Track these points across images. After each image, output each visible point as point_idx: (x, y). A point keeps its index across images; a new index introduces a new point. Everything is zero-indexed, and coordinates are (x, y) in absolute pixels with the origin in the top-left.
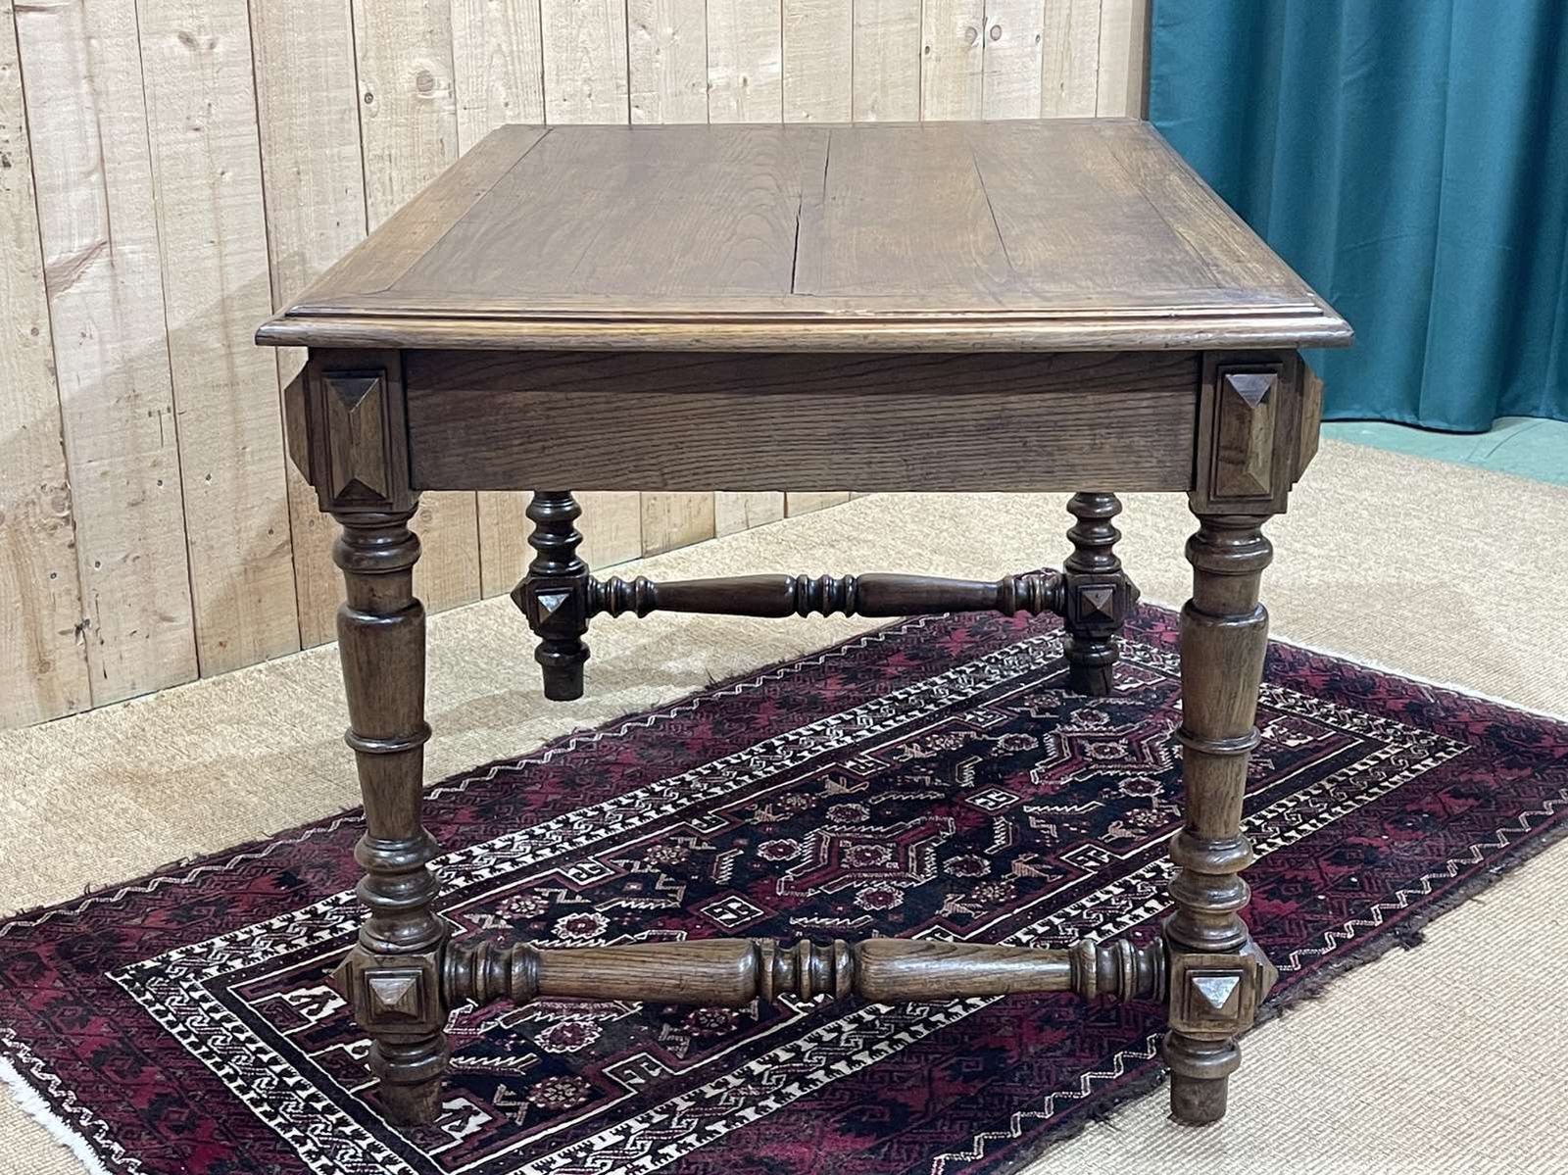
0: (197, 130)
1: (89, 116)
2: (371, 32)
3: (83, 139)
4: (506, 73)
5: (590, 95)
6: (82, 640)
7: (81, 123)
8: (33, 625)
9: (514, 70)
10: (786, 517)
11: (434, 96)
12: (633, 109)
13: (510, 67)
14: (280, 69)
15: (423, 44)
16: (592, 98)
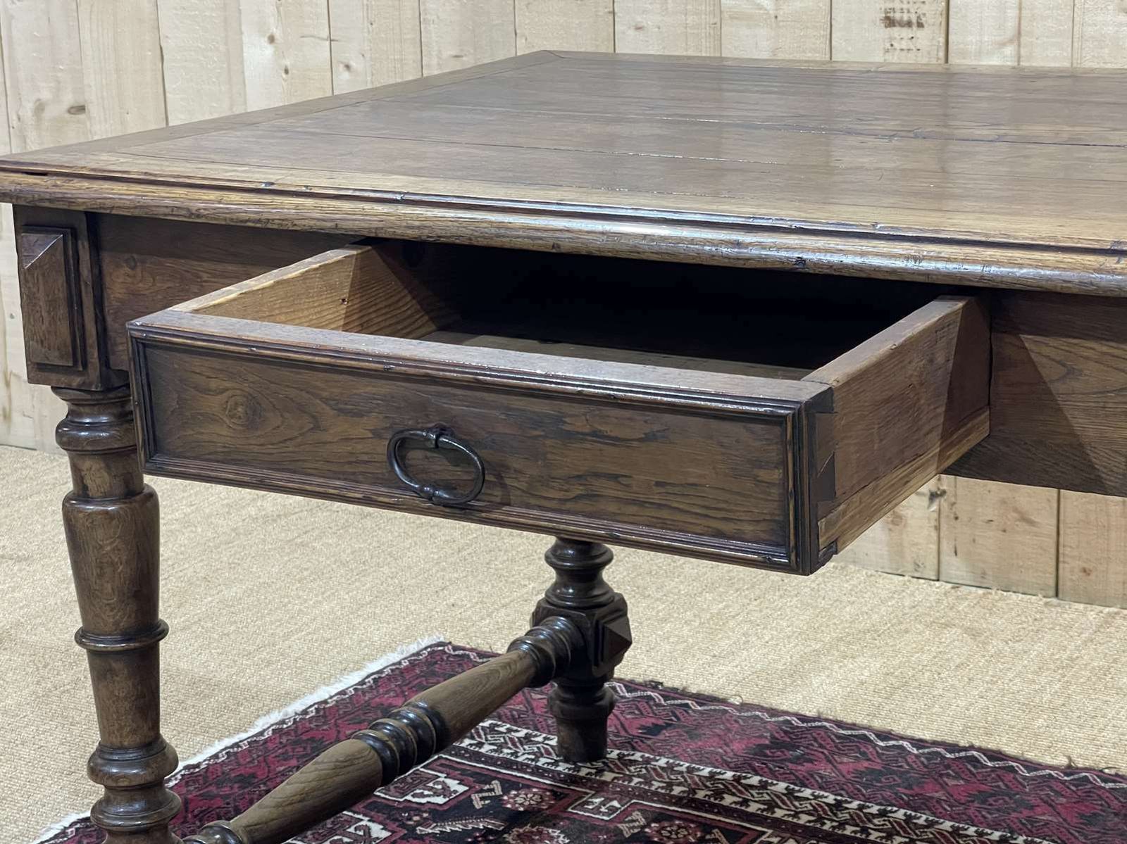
3: (1002, 9)
6: (935, 507)
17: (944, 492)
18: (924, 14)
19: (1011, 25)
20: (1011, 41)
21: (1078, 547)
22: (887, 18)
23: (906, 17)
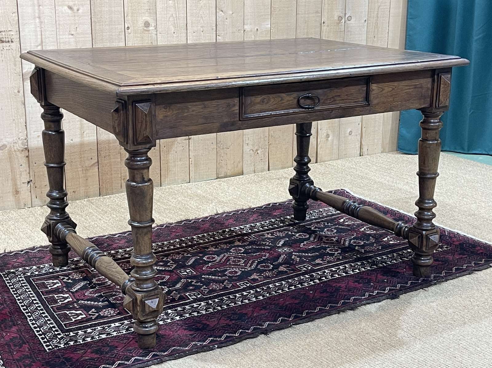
0: (72, 35)
1: (38, 29)
2: (130, 8)
3: (36, 36)
5: (203, 31)
6: (29, 186)
7: (36, 31)
8: (14, 180)
9: (177, 23)
10: (269, 170)
11: (150, 29)
12: (218, 36)
13: (176, 21)
14: (100, 18)
15: (147, 12)
16: (204, 32)
17: (31, 180)
18: (13, 39)
19: (39, 40)
20: (40, 45)
22: (1, 40)
23: (7, 40)
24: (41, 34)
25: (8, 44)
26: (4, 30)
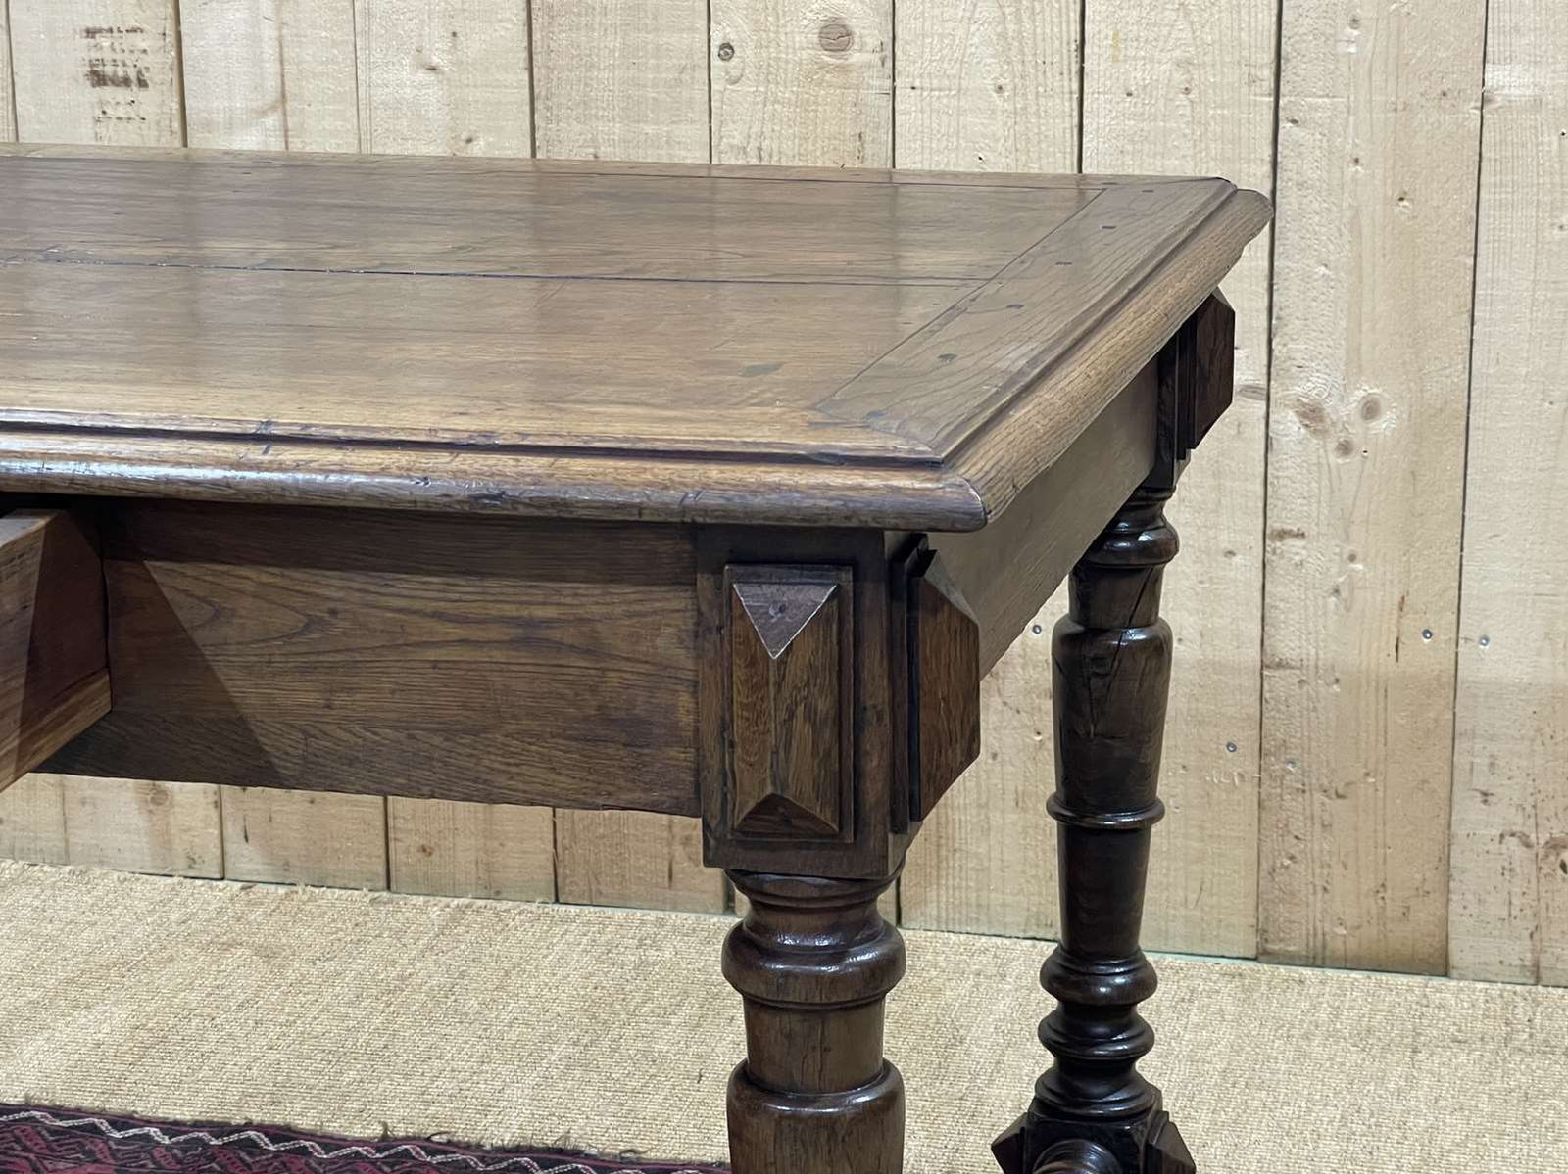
0: (433, 69)
1: (268, 32)
3: (257, 62)
4: (1003, 36)
7: (255, 39)
9: (1019, 33)
11: (850, 60)
12: (1285, 126)
18: (147, 68)
19: (272, 84)
21: (413, 817)
22: (94, 73)
23: (120, 73)
24: (281, 55)
25: (122, 94)
26: (105, 27)
